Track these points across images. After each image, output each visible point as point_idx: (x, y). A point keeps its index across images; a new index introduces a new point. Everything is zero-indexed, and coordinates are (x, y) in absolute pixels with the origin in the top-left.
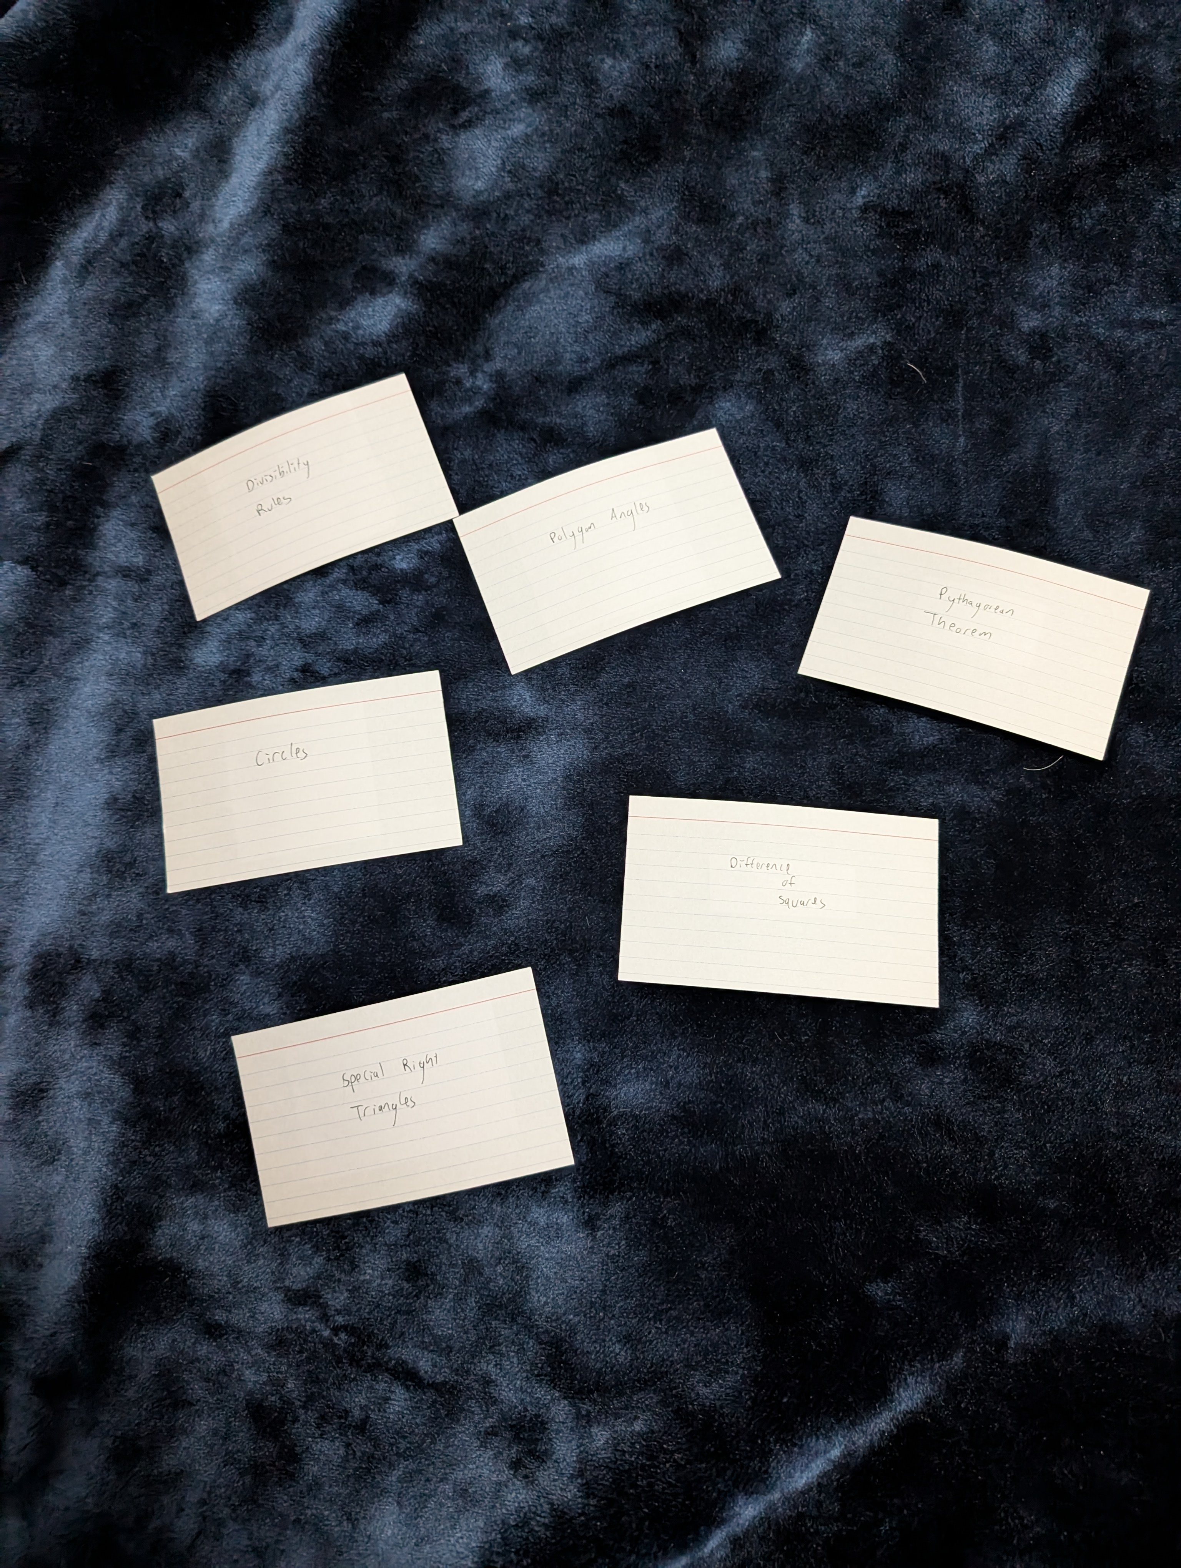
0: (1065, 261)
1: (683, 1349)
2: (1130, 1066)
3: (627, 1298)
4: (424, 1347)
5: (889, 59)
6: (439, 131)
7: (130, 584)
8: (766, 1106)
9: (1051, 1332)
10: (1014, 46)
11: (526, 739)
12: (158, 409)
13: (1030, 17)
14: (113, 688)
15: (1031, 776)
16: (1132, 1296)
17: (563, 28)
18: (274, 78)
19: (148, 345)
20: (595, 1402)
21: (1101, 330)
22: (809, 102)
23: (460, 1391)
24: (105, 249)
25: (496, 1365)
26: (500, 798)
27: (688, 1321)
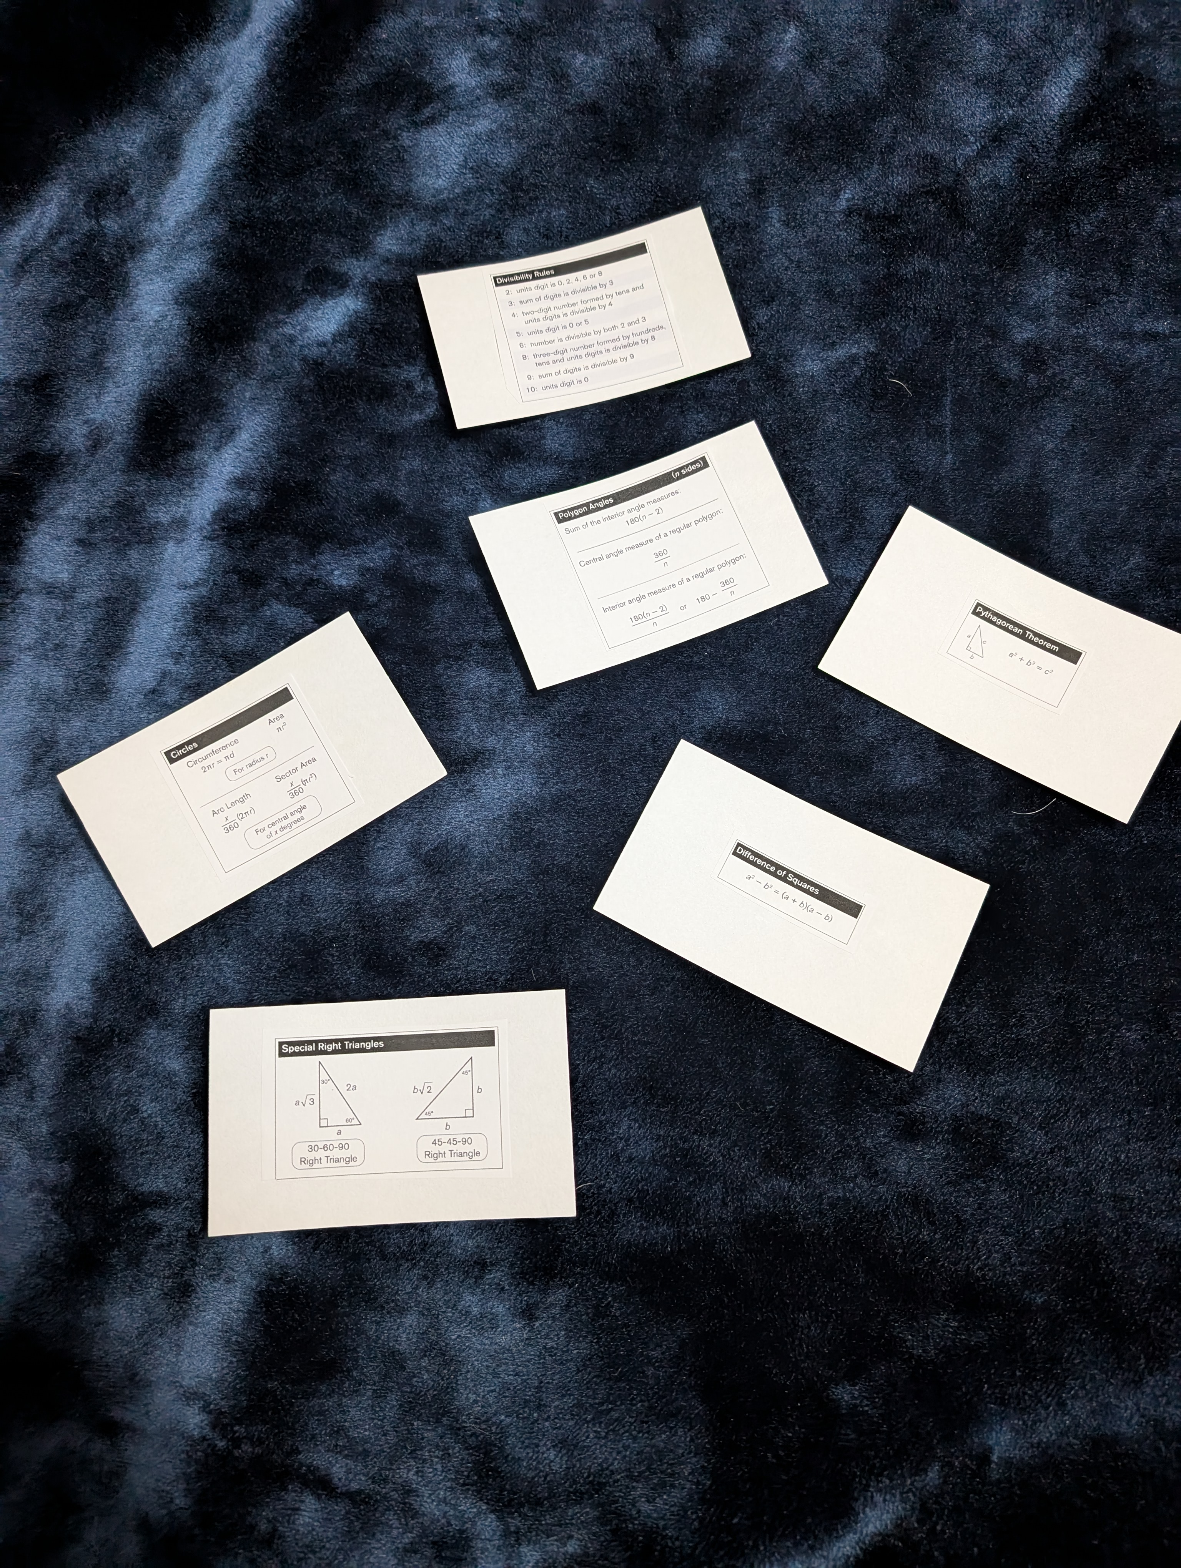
0: (1062, 269)
1: (625, 1457)
2: (1128, 1142)
3: (563, 1396)
4: (336, 1450)
5: (877, 58)
6: (400, 128)
7: (54, 601)
8: (725, 1183)
9: (1039, 1444)
10: (1009, 45)
11: (470, 773)
12: (92, 416)
13: (1026, 14)
14: (33, 714)
15: (1020, 821)
16: (1130, 1403)
17: (534, 22)
18: (228, 71)
19: (85, 348)
20: (524, 1517)
21: (1100, 343)
22: (792, 102)
23: (376, 1501)
24: (45, 246)
25: (417, 1472)
26: (439, 835)
27: (631, 1424)
